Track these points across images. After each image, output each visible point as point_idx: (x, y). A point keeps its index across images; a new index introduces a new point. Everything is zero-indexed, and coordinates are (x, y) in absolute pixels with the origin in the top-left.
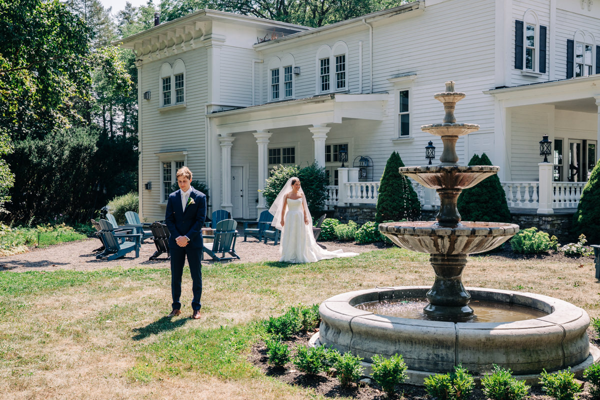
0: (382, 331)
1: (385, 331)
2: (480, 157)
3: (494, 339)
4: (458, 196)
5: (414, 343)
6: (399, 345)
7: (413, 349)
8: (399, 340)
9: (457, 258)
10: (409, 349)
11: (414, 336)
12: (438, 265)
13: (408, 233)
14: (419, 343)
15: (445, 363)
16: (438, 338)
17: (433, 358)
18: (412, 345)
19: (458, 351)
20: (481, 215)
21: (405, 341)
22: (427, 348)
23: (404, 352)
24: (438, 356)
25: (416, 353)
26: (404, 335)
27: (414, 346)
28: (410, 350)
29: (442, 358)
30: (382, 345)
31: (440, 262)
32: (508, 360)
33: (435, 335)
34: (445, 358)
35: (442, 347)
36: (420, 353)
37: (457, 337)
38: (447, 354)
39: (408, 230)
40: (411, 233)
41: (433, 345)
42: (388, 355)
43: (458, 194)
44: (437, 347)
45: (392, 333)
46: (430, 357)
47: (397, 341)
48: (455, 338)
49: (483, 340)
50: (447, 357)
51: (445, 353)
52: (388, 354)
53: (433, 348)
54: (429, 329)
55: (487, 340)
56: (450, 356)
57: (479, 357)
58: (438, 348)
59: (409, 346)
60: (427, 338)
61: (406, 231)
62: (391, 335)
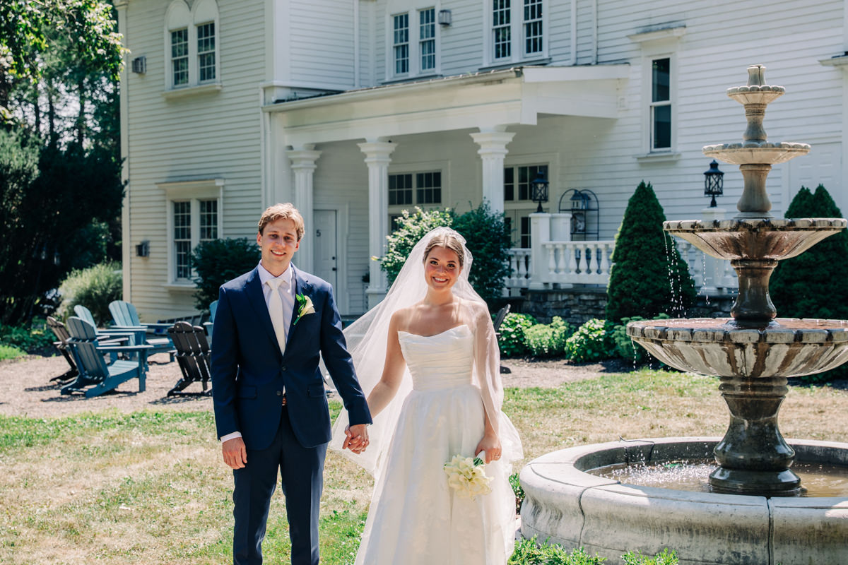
0: (637, 512)
1: (642, 512)
2: (813, 192)
3: (837, 525)
4: (771, 272)
5: (694, 533)
6: (669, 536)
7: (694, 544)
8: (668, 528)
9: (769, 384)
10: (686, 544)
11: (694, 520)
12: (735, 396)
13: (680, 339)
14: (704, 533)
16: (738, 523)
17: (729, 559)
18: (692, 536)
19: (772, 546)
20: (814, 307)
21: (679, 529)
22: (719, 541)
23: (677, 548)
24: (737, 555)
25: (698, 550)
26: (677, 518)
27: (694, 537)
28: (688, 544)
29: (746, 558)
30: (636, 536)
31: (739, 392)
33: (732, 519)
34: (751, 558)
35: (746, 539)
36: (706, 551)
37: (771, 523)
38: (753, 552)
39: (680, 333)
40: (687, 339)
41: (729, 536)
42: (648, 555)
43: (771, 269)
44: (737, 539)
45: (656, 515)
46: (724, 557)
47: (665, 530)
48: (767, 523)
49: (817, 527)
50: (755, 557)
51: (751, 550)
52: (648, 552)
53: (729, 540)
54: (721, 508)
55: (824, 527)
56: (759, 554)
57: (810, 558)
58: (738, 542)
59: (687, 537)
60: (719, 524)
61: (677, 336)
62: (654, 519)
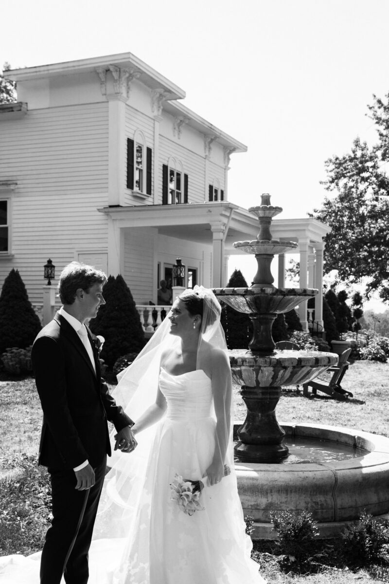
0: (251, 481)
1: (255, 482)
2: (115, 278)
3: (369, 478)
5: (289, 492)
6: (272, 495)
7: (289, 499)
8: (271, 492)
10: (284, 500)
11: (291, 483)
13: (247, 365)
14: (295, 492)
15: (325, 510)
16: (318, 483)
17: (312, 506)
18: (287, 494)
19: (335, 495)
21: (279, 491)
22: (304, 496)
23: (279, 503)
24: (316, 503)
25: (292, 503)
26: (280, 484)
27: (289, 495)
28: (286, 500)
29: (322, 505)
30: (249, 498)
32: (379, 499)
33: (315, 480)
34: (325, 505)
35: (320, 493)
36: (298, 503)
37: (336, 480)
38: (326, 501)
39: (247, 360)
40: (252, 364)
41: (311, 492)
42: (259, 509)
44: (315, 493)
45: (265, 483)
46: (309, 505)
47: (269, 492)
48: (334, 482)
49: (360, 481)
50: (327, 504)
51: (324, 499)
52: (258, 507)
53: (310, 494)
54: (306, 474)
55: (363, 480)
56: (329, 502)
57: (356, 500)
58: (316, 495)
59: (284, 495)
60: (306, 485)
61: (245, 363)
62: (262, 485)
